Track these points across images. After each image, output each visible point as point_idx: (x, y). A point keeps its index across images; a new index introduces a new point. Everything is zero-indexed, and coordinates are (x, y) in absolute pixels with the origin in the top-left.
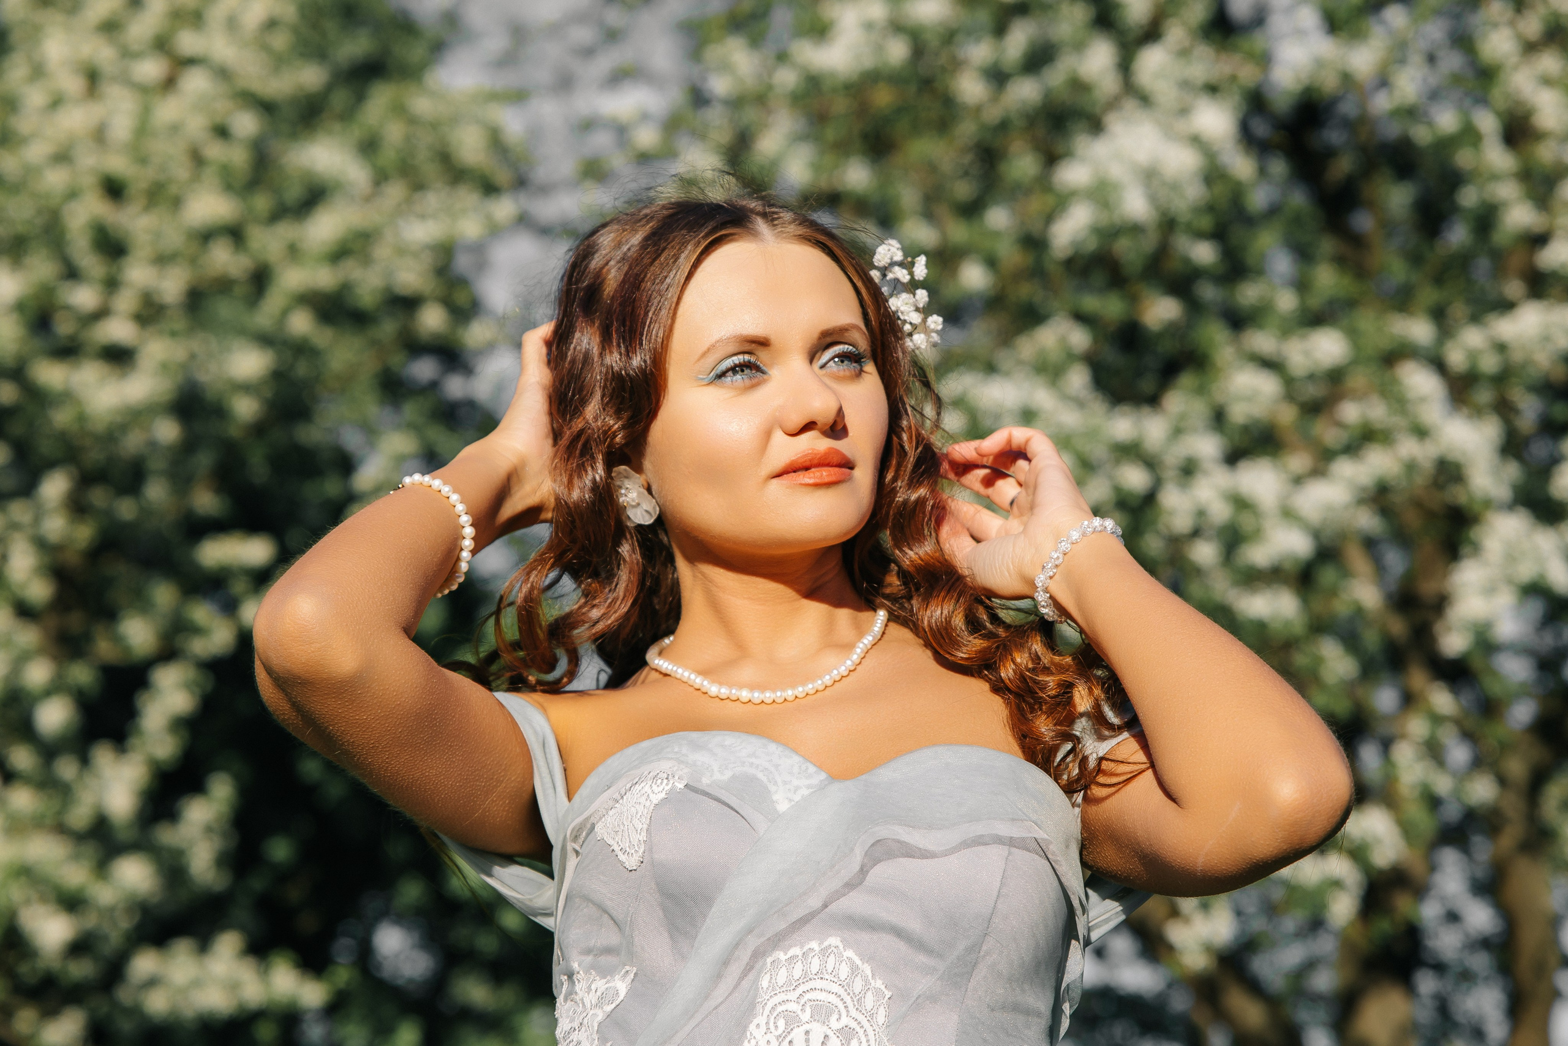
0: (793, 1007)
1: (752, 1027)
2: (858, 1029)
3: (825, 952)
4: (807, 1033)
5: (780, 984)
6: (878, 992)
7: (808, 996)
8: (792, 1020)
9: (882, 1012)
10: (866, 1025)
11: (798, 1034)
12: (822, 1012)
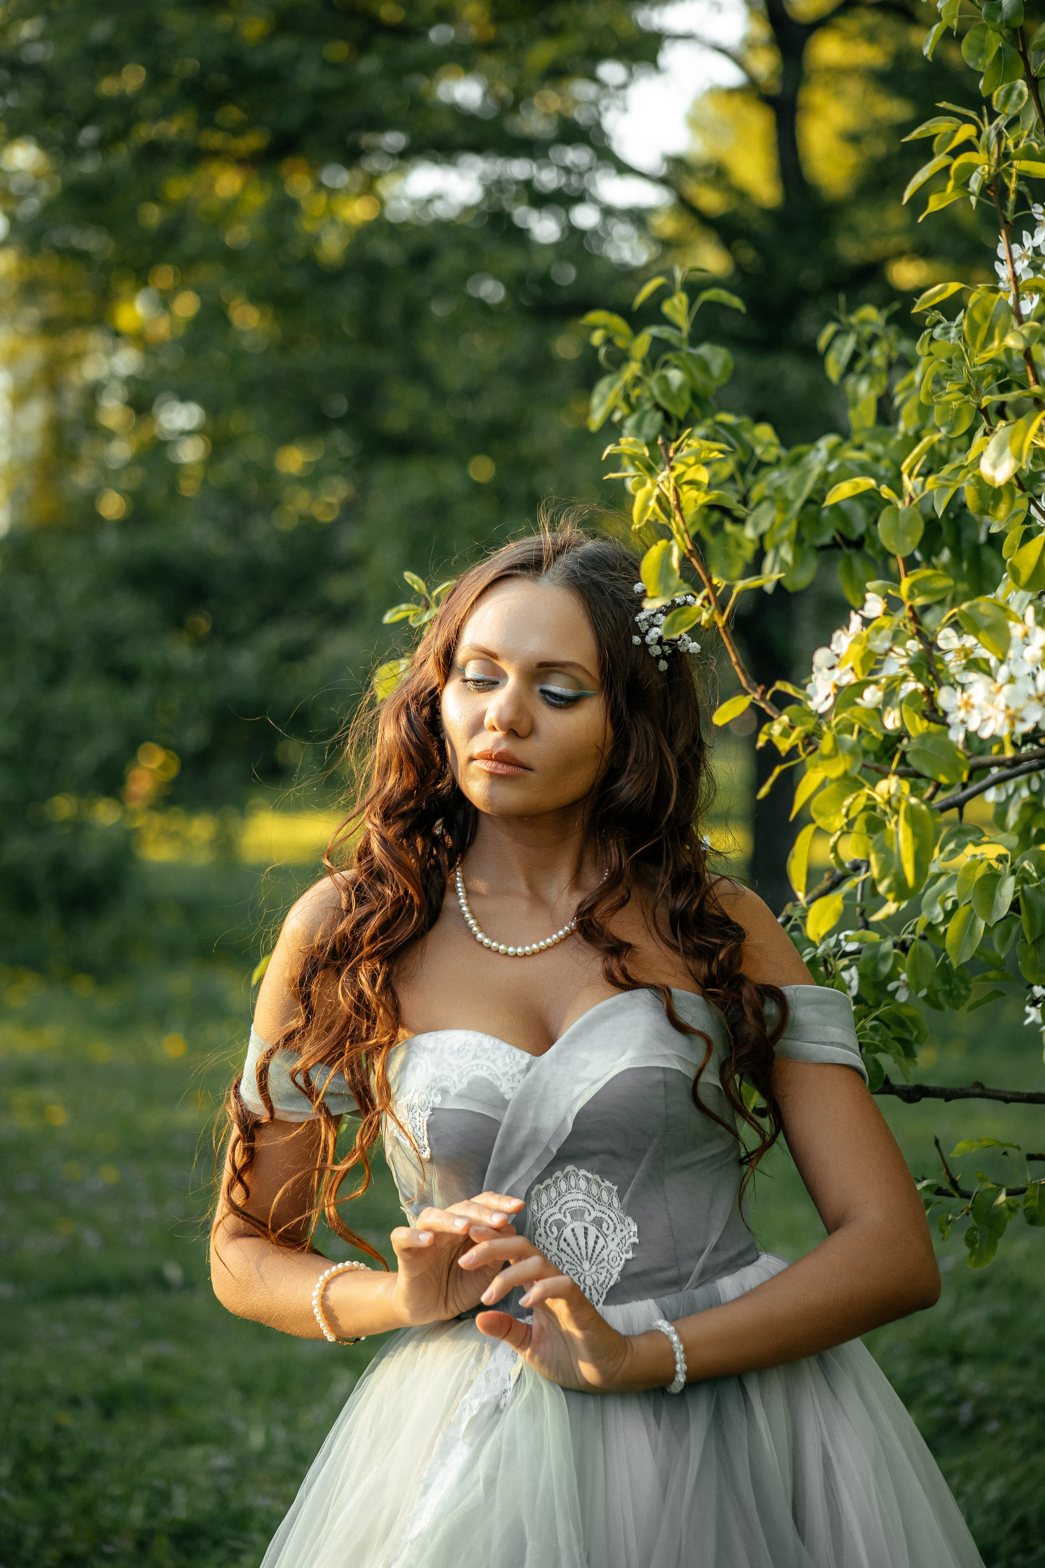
0: (558, 1216)
1: (537, 1236)
2: (604, 1216)
3: (566, 1177)
4: (573, 1230)
5: (545, 1204)
6: (609, 1190)
7: (564, 1207)
8: (560, 1225)
9: (615, 1200)
10: (608, 1212)
11: (567, 1233)
12: (577, 1214)
